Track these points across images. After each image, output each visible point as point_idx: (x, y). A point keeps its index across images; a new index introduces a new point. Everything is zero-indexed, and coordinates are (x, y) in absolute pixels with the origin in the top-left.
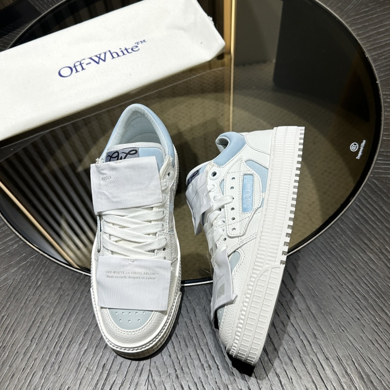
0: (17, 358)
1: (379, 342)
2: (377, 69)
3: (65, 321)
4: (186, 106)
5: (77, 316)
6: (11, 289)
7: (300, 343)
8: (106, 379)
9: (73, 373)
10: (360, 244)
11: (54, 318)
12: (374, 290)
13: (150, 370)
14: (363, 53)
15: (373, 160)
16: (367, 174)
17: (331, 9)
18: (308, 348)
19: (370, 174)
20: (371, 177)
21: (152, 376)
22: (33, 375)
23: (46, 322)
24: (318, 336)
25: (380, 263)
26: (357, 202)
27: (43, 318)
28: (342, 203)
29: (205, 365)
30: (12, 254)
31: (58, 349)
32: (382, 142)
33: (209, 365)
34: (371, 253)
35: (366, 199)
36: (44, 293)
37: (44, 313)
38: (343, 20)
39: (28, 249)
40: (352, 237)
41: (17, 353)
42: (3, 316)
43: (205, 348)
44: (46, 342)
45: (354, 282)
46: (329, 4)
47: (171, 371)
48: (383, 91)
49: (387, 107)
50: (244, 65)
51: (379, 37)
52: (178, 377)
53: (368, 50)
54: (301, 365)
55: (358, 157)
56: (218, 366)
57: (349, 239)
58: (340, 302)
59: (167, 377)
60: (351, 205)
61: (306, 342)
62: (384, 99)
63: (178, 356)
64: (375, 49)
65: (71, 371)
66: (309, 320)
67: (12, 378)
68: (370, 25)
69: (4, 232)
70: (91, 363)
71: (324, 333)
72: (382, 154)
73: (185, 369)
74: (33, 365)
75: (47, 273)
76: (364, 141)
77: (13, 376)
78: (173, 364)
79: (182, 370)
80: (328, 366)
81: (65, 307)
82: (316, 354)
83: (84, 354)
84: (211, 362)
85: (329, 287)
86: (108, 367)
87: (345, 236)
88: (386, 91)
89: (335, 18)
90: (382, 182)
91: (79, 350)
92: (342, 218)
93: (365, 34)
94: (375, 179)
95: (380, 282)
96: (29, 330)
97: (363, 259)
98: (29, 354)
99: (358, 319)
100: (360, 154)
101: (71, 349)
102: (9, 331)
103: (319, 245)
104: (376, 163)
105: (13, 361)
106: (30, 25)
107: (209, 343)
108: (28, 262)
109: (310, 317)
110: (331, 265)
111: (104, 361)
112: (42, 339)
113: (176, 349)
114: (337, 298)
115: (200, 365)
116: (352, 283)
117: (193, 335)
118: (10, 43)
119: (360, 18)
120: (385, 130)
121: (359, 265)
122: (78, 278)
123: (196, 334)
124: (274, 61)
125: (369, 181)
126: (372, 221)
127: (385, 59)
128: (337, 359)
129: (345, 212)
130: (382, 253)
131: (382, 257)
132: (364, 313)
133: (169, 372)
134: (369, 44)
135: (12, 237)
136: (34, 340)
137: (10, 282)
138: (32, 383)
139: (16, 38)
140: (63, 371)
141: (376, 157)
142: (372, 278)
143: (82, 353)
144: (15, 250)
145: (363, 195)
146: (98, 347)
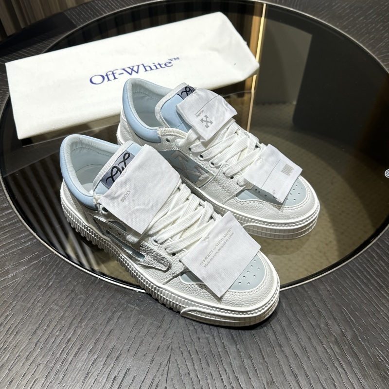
0: (18, 361)
3: (75, 326)
5: (89, 322)
6: (19, 287)
7: (335, 369)
9: (80, 384)
11: (63, 322)
18: (343, 376)
22: (34, 382)
23: (54, 325)
24: (354, 364)
27: (51, 321)
29: (228, 387)
30: (24, 252)
31: (65, 356)
36: (54, 295)
37: (52, 315)
39: (42, 248)
41: (19, 356)
42: (7, 316)
43: (228, 368)
44: (52, 347)
58: (378, 329)
63: (198, 374)
65: (78, 382)
66: (345, 346)
67: (10, 383)
69: (18, 228)
70: (101, 375)
71: (361, 361)
74: (35, 371)
75: (60, 273)
77: (12, 381)
78: (192, 383)
81: (76, 311)
82: (352, 384)
84: (234, 384)
85: (365, 313)
86: (119, 380)
87: (382, 261)
89: (367, 53)
91: (89, 358)
92: (379, 242)
96: (35, 333)
101: (80, 357)
102: (12, 332)
103: (354, 268)
105: (14, 364)
107: (233, 363)
108: (40, 261)
109: (346, 343)
110: (367, 290)
111: (116, 374)
112: (48, 343)
113: (196, 367)
114: (374, 324)
115: (222, 386)
117: (216, 353)
122: (92, 282)
123: (219, 352)
135: (26, 234)
136: (39, 343)
137: (18, 280)
140: (68, 382)
143: (91, 362)
144: (28, 247)
146: (110, 358)
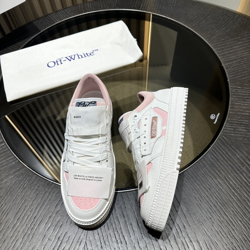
0: (8, 230)
1: (222, 233)
2: (228, 73)
3: (39, 209)
4: (121, 87)
5: (46, 207)
6: (9, 188)
7: (176, 231)
8: (59, 246)
9: (40, 241)
10: (214, 174)
11: (32, 207)
12: (220, 201)
13: (86, 242)
14: (221, 63)
15: (223, 125)
16: (219, 133)
17: (204, 38)
18: (180, 233)
19: (222, 133)
20: (222, 135)
21: (87, 246)
22: (17, 241)
23: (27, 209)
24: (186, 227)
25: (225, 186)
26: (213, 149)
27: (25, 207)
28: (204, 149)
29: (119, 241)
30: (11, 168)
31: (33, 226)
32: (229, 115)
33: (121, 241)
34: (220, 179)
35: (218, 147)
36: (27, 192)
37: (26, 204)
38: (210, 44)
39: (21, 165)
40: (209, 169)
41: (8, 227)
42: (2, 204)
43: (119, 231)
44: (26, 221)
45: (209, 196)
46: (202, 35)
47: (99, 243)
48: (231, 86)
49: (233, 95)
50: (154, 66)
51: (230, 55)
52: (102, 247)
53: (223, 62)
54: (175, 244)
55: (215, 123)
56: (126, 242)
57: (207, 170)
58: (200, 207)
59: (96, 246)
60: (210, 150)
61: (179, 230)
62: (231, 90)
63: (103, 234)
64: (227, 62)
65: (39, 240)
66: (182, 217)
67: (4, 242)
68: (225, 48)
69: (8, 154)
70: (52, 236)
71: (190, 226)
72: (228, 122)
73: (107, 243)
74: (17, 235)
75: (30, 180)
76: (219, 114)
77: (4, 241)
78: (100, 239)
79: (105, 243)
80: (191, 245)
81: (39, 201)
82: (184, 238)
83: (48, 230)
84: (122, 240)
85: (194, 198)
86: (61, 238)
87: (205, 168)
88: (232, 86)
89: (206, 43)
90: (228, 138)
91: (45, 227)
92: (204, 157)
93: (222, 53)
94: (224, 136)
95: (225, 197)
96: (17, 213)
97: (215, 182)
98: (15, 228)
99: (210, 218)
100: (216, 121)
101: (41, 226)
102: (5, 214)
103: (190, 172)
104: (225, 126)
106: (33, 37)
107: (122, 228)
108: (20, 173)
109: (183, 215)
110: (196, 185)
111: (59, 235)
112: (24, 219)
113: (102, 231)
114: (199, 204)
115: (116, 241)
116: (208, 197)
117: (113, 222)
118: (21, 46)
119: (220, 44)
120: (231, 108)
121: (212, 186)
122: (48, 184)
123: (115, 222)
124: (171, 65)
125: (221, 137)
126: (221, 160)
127: (233, 67)
128: (197, 241)
129: (206, 154)
130: (226, 180)
131: (226, 182)
132: (214, 215)
133: (97, 244)
134: (224, 59)
135: (12, 157)
136: (19, 220)
137: (8, 184)
138: (16, 246)
139: (25, 44)
140: (34, 240)
141: (225, 123)
142: (220, 194)
143: (47, 229)
144: (13, 165)
145: (217, 145)
146: (57, 226)
